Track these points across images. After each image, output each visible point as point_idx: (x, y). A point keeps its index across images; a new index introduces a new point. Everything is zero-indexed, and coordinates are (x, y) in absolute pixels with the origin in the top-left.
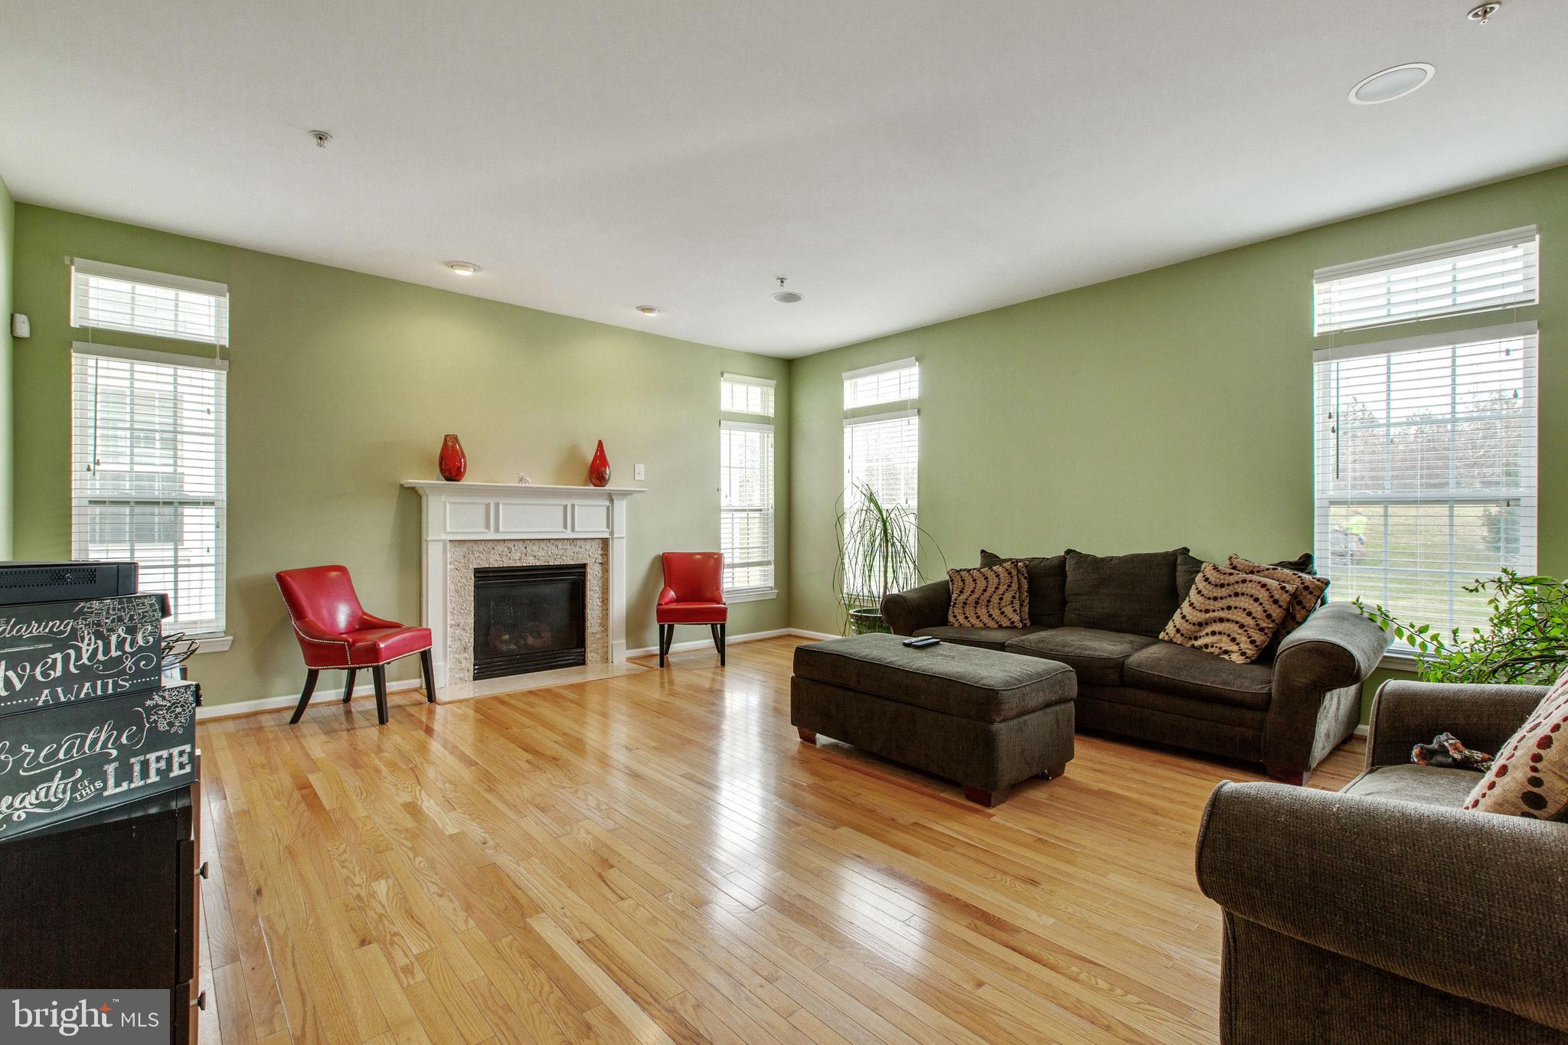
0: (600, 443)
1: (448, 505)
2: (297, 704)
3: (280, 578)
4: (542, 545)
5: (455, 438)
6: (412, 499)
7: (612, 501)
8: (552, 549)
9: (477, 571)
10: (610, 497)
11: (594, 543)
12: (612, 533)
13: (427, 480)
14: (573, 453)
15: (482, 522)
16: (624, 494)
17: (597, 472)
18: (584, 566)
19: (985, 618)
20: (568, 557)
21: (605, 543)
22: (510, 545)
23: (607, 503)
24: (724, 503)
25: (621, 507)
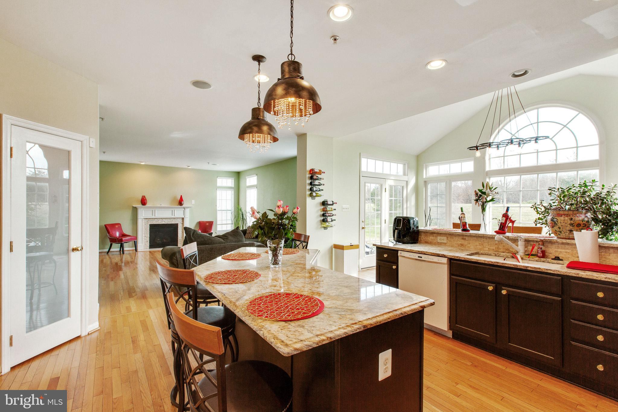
0: (181, 196)
1: (143, 211)
2: (107, 251)
3: (105, 225)
4: (167, 219)
5: (144, 196)
6: (135, 210)
7: (185, 209)
8: (169, 220)
9: (150, 225)
10: (184, 208)
11: (180, 219)
12: (185, 217)
13: (139, 205)
14: (175, 198)
15: (151, 214)
16: (188, 207)
17: (181, 202)
18: (178, 224)
19: (250, 236)
20: (173, 222)
21: (183, 219)
22: (158, 219)
23: (184, 209)
24: (218, 209)
25: (187, 211)
